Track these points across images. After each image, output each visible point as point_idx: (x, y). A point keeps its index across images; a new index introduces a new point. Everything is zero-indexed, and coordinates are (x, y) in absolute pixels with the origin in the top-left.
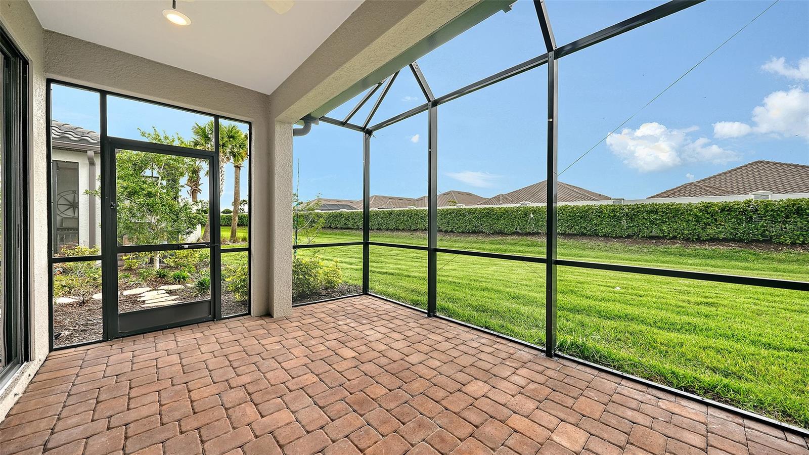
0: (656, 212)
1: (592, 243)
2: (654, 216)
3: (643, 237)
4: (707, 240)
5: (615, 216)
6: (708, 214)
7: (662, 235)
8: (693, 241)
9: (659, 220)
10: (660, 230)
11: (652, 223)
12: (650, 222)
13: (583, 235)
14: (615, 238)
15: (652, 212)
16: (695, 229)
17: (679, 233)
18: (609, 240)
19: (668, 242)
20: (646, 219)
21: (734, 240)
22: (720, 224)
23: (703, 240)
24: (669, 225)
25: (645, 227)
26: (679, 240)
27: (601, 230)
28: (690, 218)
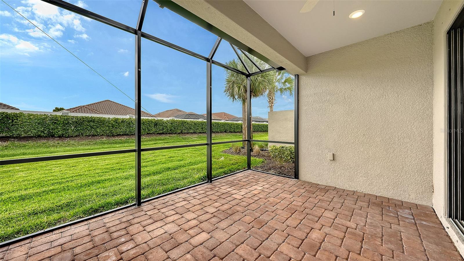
0: (94, 122)
1: (51, 142)
2: (92, 124)
3: (86, 136)
4: (116, 136)
5: (68, 123)
6: (117, 123)
7: (96, 134)
8: (110, 136)
9: (95, 126)
10: (96, 131)
11: (92, 127)
12: (90, 127)
13: (39, 137)
14: (68, 137)
15: (91, 121)
16: (112, 130)
17: (105, 133)
18: (63, 139)
19: (99, 137)
20: (88, 125)
21: (125, 135)
22: (121, 128)
23: (115, 136)
24: (100, 128)
25: (88, 130)
26: (104, 136)
27: (57, 133)
28: (110, 125)
